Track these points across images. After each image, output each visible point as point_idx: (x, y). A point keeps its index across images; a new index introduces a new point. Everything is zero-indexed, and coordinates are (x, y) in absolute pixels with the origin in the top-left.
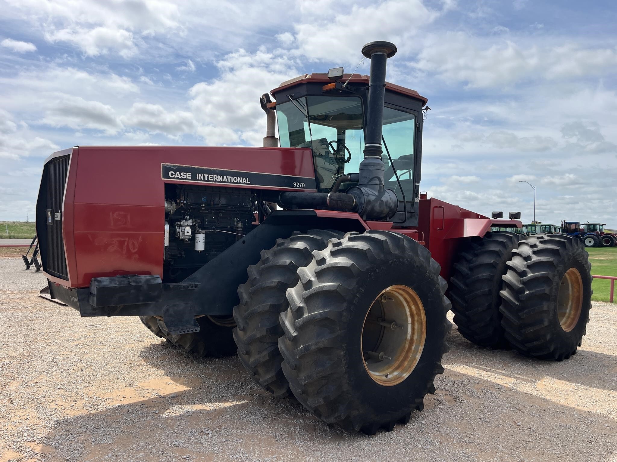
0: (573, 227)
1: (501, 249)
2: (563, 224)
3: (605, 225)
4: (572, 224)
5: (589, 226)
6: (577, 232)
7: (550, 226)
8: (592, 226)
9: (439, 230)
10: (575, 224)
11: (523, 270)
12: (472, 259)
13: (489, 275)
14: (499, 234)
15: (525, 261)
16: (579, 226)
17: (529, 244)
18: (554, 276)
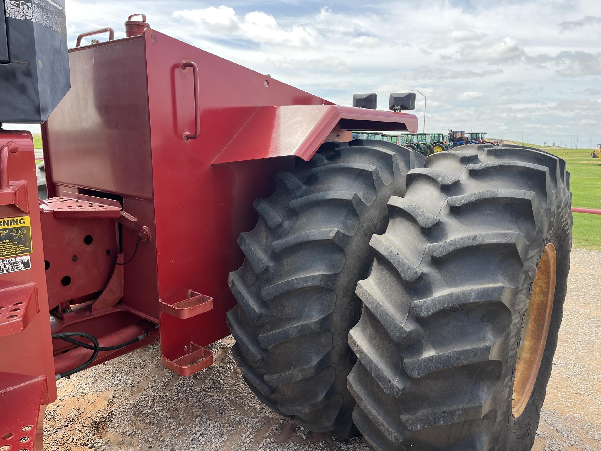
0: (458, 136)
1: (360, 195)
2: (450, 133)
3: (487, 133)
4: (458, 133)
5: (472, 134)
6: (462, 140)
7: (438, 135)
8: (475, 135)
9: (188, 137)
10: (460, 133)
11: (420, 271)
12: (280, 225)
13: (323, 275)
14: (361, 149)
15: (424, 239)
16: (463, 134)
17: (439, 179)
18: (516, 293)
